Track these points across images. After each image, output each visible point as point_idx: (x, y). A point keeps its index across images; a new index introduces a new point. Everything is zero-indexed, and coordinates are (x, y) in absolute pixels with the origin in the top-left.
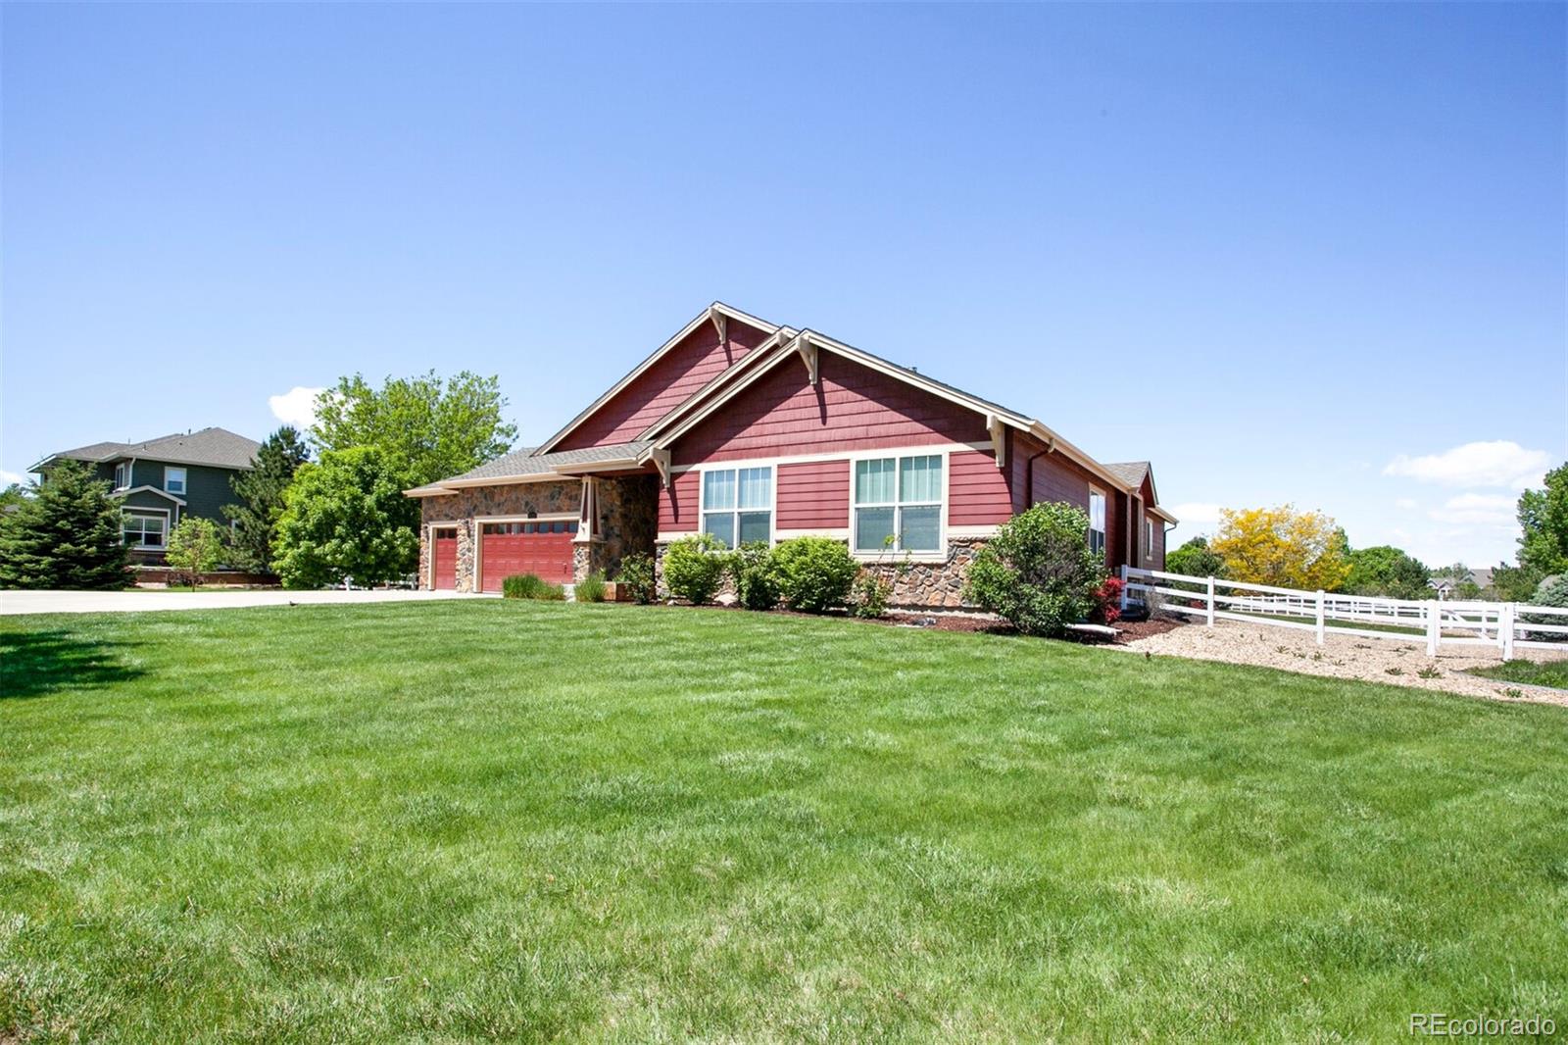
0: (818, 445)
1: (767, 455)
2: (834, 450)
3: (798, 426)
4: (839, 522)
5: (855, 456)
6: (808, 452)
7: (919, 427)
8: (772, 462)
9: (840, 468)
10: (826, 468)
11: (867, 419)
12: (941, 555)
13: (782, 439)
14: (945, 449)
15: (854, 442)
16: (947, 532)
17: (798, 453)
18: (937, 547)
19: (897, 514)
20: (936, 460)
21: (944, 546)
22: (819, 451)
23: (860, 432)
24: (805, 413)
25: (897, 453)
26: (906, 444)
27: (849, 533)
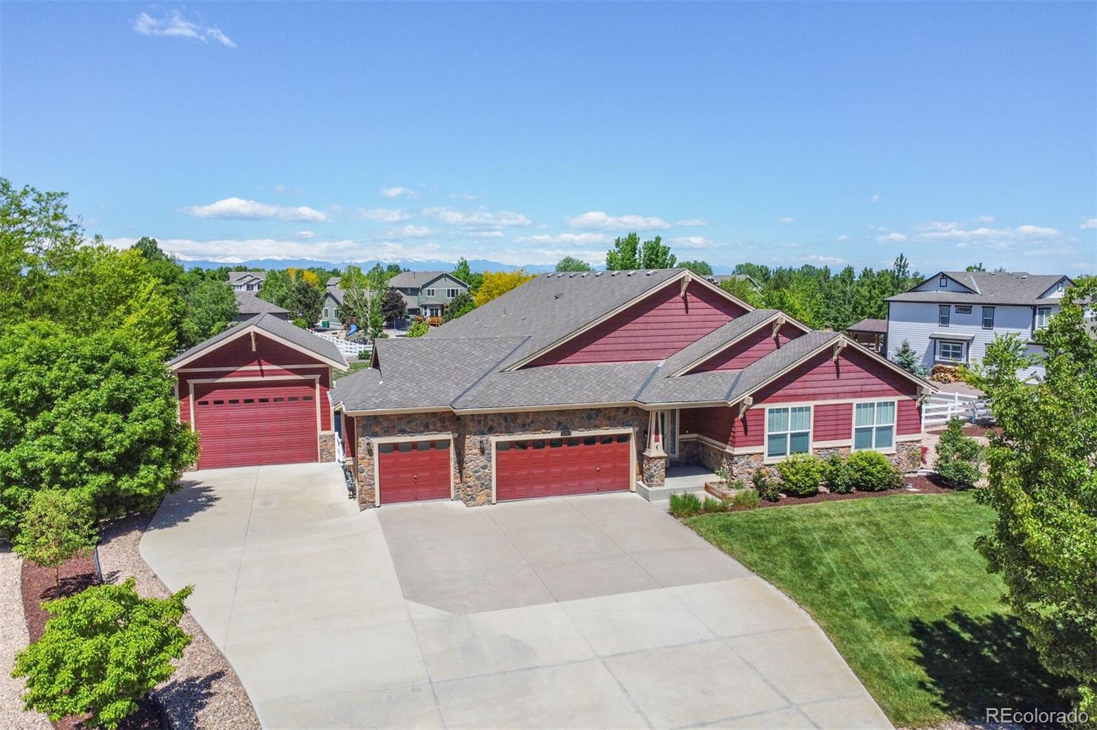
0: (837, 395)
1: (808, 399)
2: (844, 398)
3: (825, 383)
4: (846, 436)
5: (855, 401)
6: (831, 399)
7: (887, 387)
8: (811, 404)
9: (848, 407)
10: (842, 407)
11: (862, 381)
12: (893, 449)
13: (817, 391)
14: (895, 399)
15: (855, 394)
17: (826, 399)
18: (891, 445)
19: (874, 430)
20: (892, 404)
21: (894, 445)
22: (837, 398)
23: (858, 388)
24: (829, 377)
25: (875, 400)
26: (879, 396)
27: (852, 442)
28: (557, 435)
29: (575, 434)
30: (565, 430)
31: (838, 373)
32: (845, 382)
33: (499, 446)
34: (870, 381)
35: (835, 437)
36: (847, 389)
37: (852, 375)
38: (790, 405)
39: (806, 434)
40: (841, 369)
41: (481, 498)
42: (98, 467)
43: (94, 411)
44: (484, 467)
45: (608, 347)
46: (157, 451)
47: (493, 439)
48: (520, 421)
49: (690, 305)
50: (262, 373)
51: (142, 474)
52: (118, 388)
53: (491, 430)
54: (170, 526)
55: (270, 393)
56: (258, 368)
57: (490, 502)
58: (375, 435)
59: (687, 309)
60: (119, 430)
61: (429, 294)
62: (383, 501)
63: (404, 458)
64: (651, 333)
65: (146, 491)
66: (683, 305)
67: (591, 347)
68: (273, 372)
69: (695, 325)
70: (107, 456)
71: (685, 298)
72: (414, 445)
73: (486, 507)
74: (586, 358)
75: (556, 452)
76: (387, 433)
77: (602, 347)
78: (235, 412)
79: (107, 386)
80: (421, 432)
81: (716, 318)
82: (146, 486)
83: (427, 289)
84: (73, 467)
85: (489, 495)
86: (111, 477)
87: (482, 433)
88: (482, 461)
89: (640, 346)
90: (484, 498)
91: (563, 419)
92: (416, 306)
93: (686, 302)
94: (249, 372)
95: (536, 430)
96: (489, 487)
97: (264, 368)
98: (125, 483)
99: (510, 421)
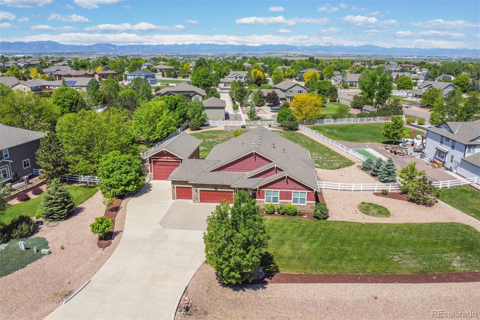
0: (287, 189)
2: (289, 190)
3: (283, 185)
4: (290, 199)
5: (293, 191)
6: (285, 189)
7: (304, 188)
8: (279, 190)
9: (290, 192)
10: (288, 192)
11: (295, 186)
12: (305, 205)
13: (281, 187)
14: (306, 192)
16: (306, 202)
17: (283, 189)
19: (299, 199)
21: (306, 204)
23: (294, 188)
24: (285, 184)
25: (300, 191)
27: (292, 201)
28: (214, 190)
29: (218, 190)
30: (216, 189)
31: (287, 183)
32: (289, 186)
33: (200, 190)
34: (298, 186)
35: (287, 199)
36: (290, 187)
37: (292, 184)
38: (272, 190)
39: (278, 198)
40: (288, 182)
41: (196, 201)
42: (122, 185)
43: (121, 174)
44: (197, 195)
45: (233, 168)
46: (133, 183)
47: (199, 189)
48: (205, 186)
49: (256, 159)
50: (168, 159)
51: (130, 187)
52: (126, 169)
53: (198, 187)
54: (137, 197)
55: (170, 164)
56: (166, 158)
57: (198, 203)
58: (175, 184)
59: (255, 160)
60: (126, 178)
61: (290, 92)
62: (177, 198)
63: (182, 190)
64: (245, 165)
65: (131, 190)
66: (254, 159)
67: (229, 168)
68: (170, 159)
69: (258, 164)
70: (123, 183)
71: (255, 157)
72: (184, 187)
73: (197, 204)
74: (227, 170)
75: (215, 193)
76: (178, 184)
77: (232, 168)
78: (162, 167)
79: (124, 169)
80: (185, 185)
81: (264, 162)
82: (131, 189)
83: (289, 90)
84: (117, 185)
85: (198, 201)
86: (124, 187)
87: (196, 188)
88: (196, 193)
89: (242, 168)
90: (197, 202)
91: (215, 186)
92: (284, 97)
93: (255, 158)
94: (165, 158)
95: (209, 188)
96: (198, 199)
97: (168, 158)
98: (127, 189)
99: (203, 186)
